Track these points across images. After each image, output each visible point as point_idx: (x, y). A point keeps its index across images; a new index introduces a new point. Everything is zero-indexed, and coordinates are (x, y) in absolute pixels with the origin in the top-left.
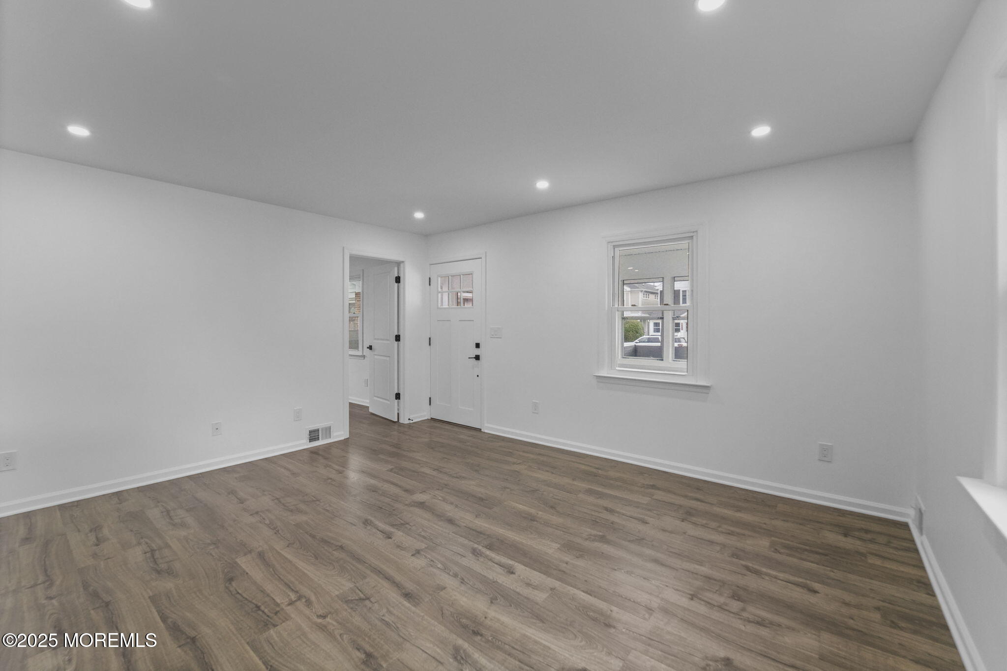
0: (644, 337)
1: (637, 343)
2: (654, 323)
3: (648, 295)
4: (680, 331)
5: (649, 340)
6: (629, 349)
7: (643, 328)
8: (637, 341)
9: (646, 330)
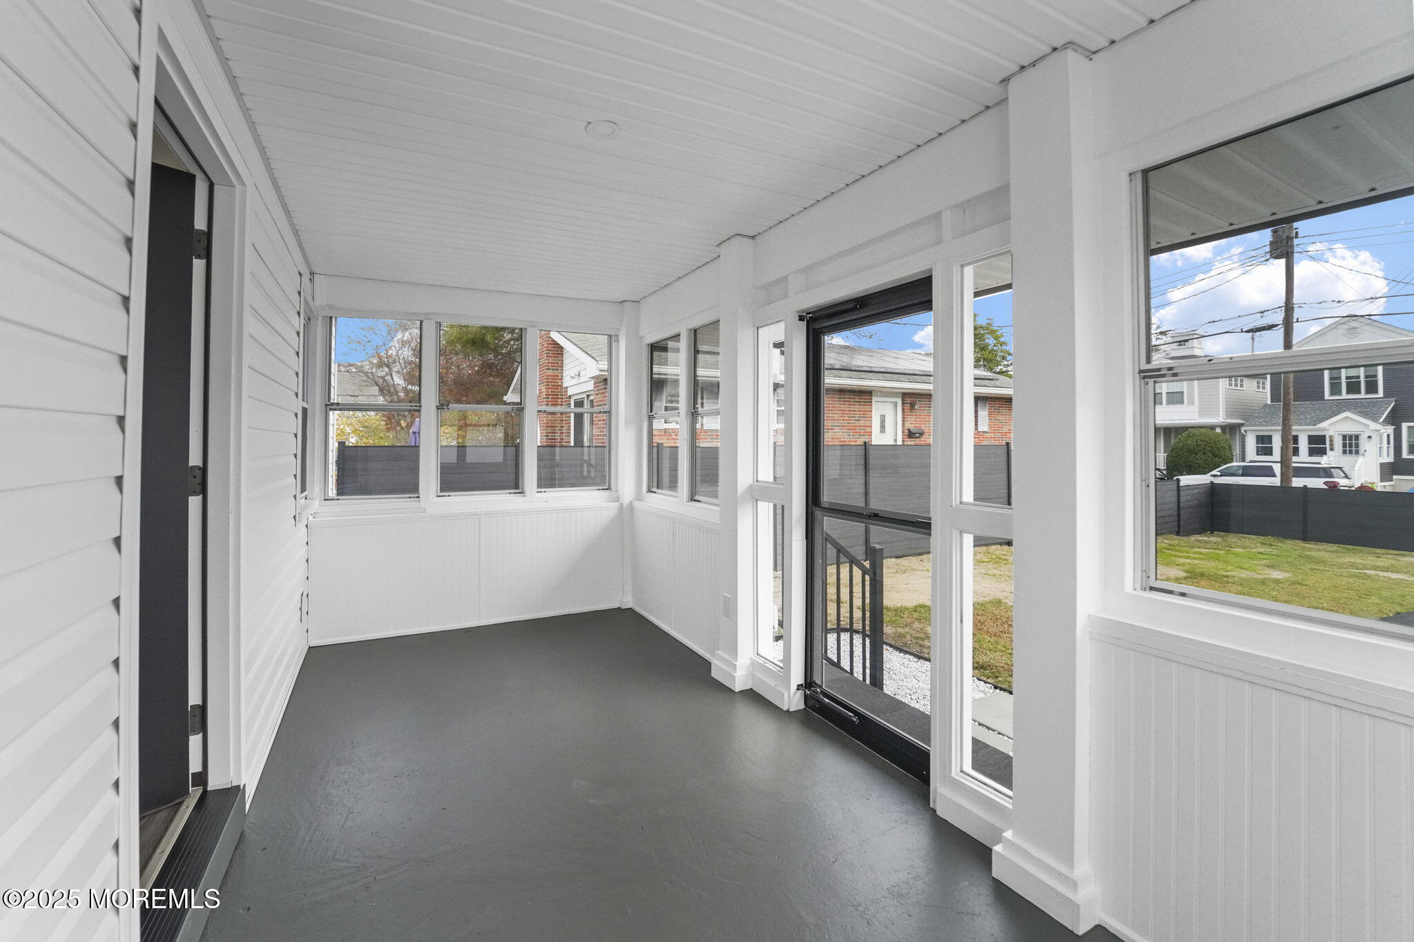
0: (1234, 464)
1: (1215, 476)
2: (1257, 436)
3: (1242, 381)
4: (1325, 453)
5: (1247, 472)
6: (1195, 491)
7: (1230, 447)
8: (1214, 472)
9: (1237, 451)
